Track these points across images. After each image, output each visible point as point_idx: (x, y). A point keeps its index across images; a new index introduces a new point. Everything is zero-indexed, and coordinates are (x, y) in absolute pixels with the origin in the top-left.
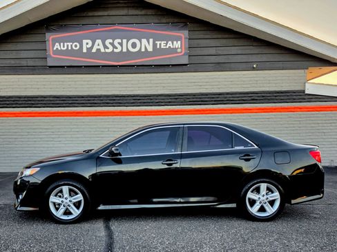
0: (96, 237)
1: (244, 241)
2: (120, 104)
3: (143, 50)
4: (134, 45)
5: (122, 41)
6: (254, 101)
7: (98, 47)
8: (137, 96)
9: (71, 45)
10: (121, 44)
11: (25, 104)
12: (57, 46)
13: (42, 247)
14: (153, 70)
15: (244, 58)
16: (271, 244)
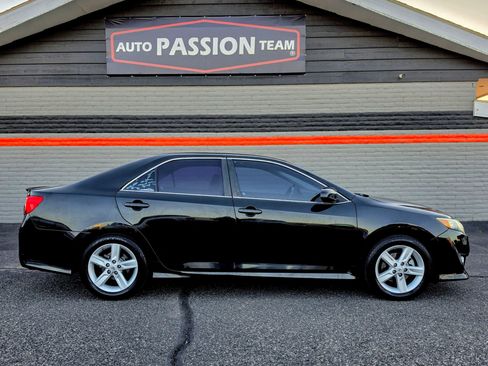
0: (168, 319)
1: (386, 331)
2: (207, 129)
3: (241, 52)
4: (229, 46)
5: (212, 40)
6: (399, 125)
7: (178, 49)
8: (232, 117)
9: (141, 46)
10: (210, 44)
11: (74, 127)
12: (121, 47)
13: (90, 333)
14: (255, 81)
15: (387, 65)
16: (426, 335)
